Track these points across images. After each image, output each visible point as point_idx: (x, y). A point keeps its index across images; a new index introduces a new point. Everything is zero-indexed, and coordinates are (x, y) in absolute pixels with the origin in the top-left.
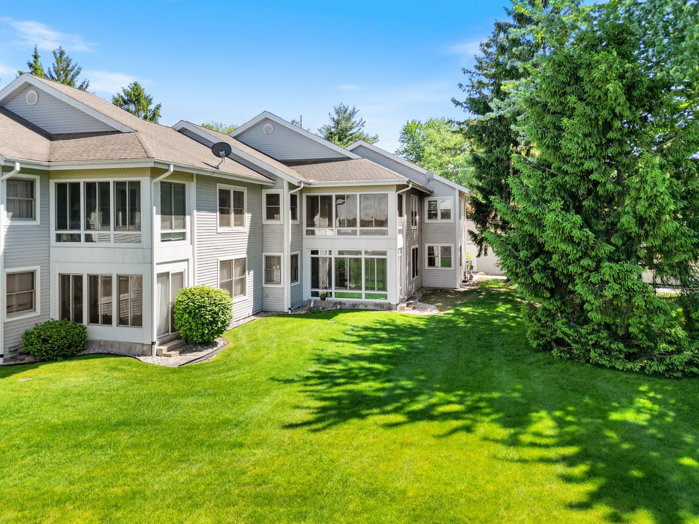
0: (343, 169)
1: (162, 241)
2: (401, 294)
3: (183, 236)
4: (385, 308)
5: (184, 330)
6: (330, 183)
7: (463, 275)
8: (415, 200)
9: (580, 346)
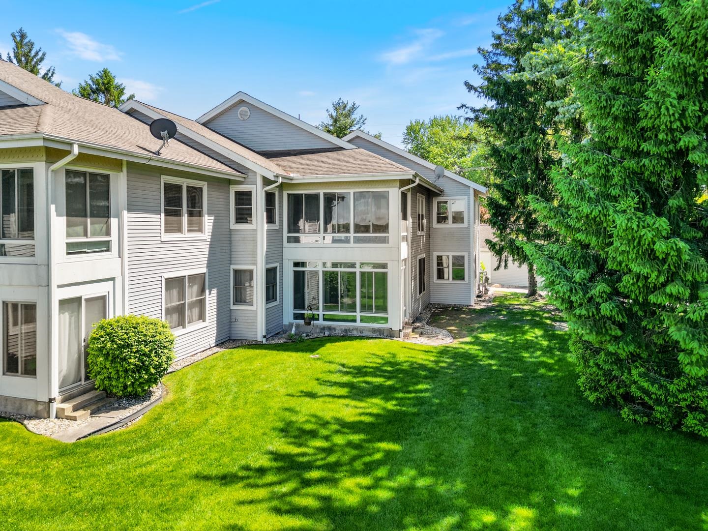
0: (334, 161)
1: (68, 254)
2: (405, 316)
3: (106, 246)
4: (385, 334)
5: (101, 380)
6: (317, 178)
7: (477, 288)
8: (422, 201)
9: (667, 409)
